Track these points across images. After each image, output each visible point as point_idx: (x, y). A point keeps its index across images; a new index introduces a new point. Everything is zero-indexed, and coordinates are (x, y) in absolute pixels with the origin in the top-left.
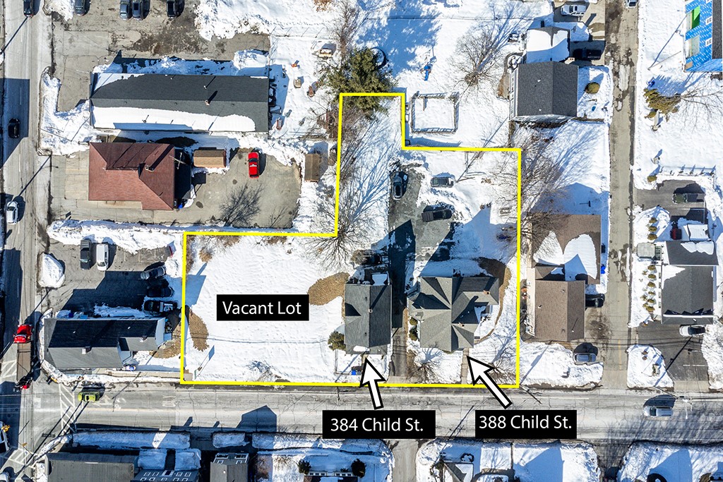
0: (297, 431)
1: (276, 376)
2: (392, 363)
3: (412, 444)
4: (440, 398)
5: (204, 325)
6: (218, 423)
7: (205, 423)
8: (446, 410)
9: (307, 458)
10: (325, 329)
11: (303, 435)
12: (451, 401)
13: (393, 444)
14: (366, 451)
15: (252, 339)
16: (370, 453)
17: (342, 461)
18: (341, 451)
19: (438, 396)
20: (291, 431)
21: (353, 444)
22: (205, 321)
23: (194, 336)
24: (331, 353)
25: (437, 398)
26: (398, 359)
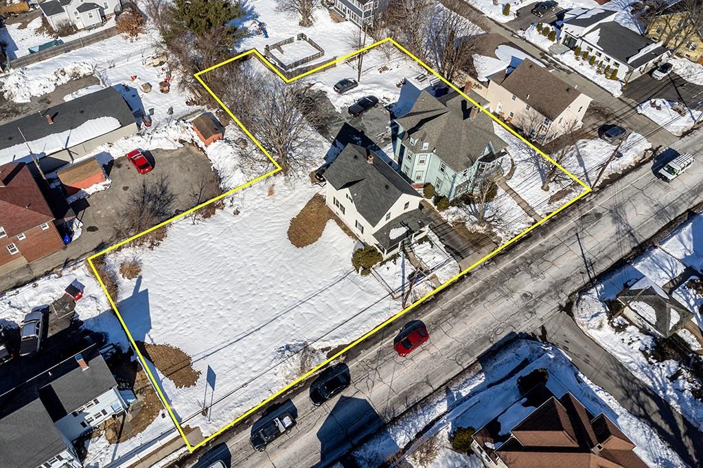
0: (411, 401)
1: (323, 350)
2: (447, 247)
3: (561, 319)
4: (534, 249)
5: (178, 351)
8: (553, 258)
9: (454, 424)
10: (341, 261)
11: (425, 403)
12: (547, 245)
13: (541, 334)
14: (518, 363)
15: (256, 325)
16: (526, 362)
17: (501, 397)
18: (490, 386)
19: (531, 248)
20: (402, 408)
21: (495, 364)
22: (174, 345)
23: (170, 372)
25: (531, 251)
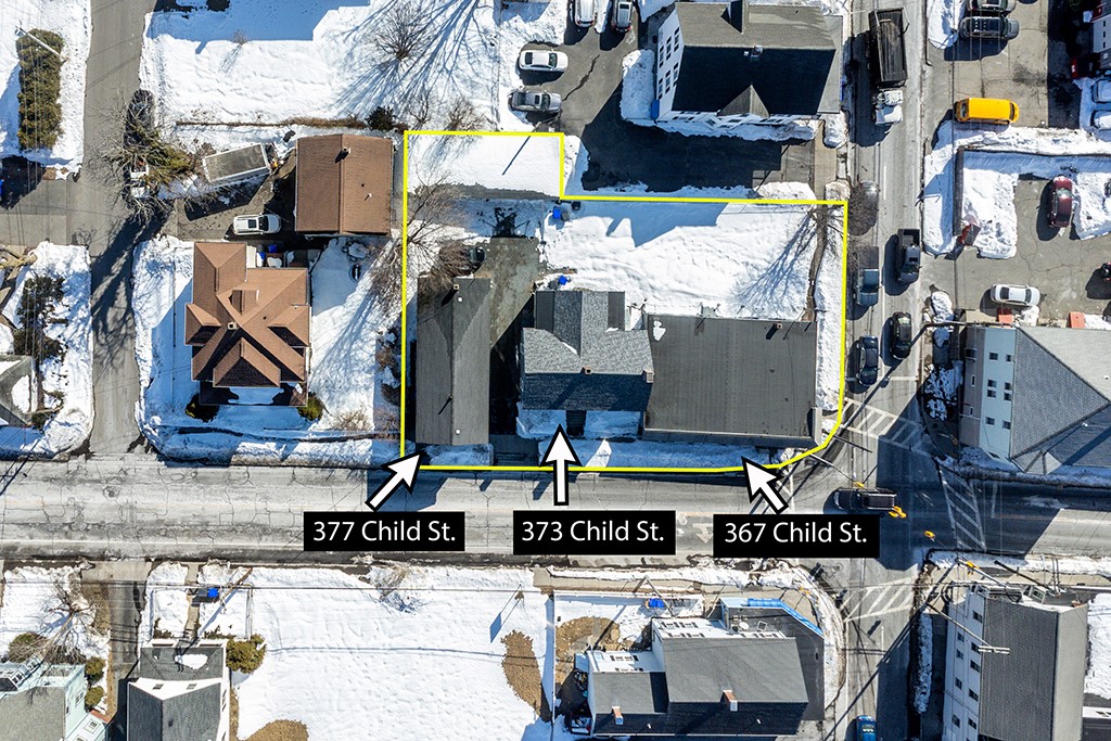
0: (327, 473)
1: (368, 581)
2: (140, 608)
3: (102, 446)
4: (45, 538)
5: (510, 682)
6: (483, 488)
7: (508, 488)
8: (35, 514)
9: (305, 427)
10: (272, 674)
11: (314, 463)
12: (24, 532)
13: (139, 446)
14: (191, 436)
15: (415, 656)
16: (183, 431)
17: (237, 418)
18: (240, 435)
19: (48, 542)
20: (338, 472)
21: (215, 450)
22: (510, 690)
23: (530, 662)
24: (260, 627)
25: (50, 538)
26: (127, 614)
